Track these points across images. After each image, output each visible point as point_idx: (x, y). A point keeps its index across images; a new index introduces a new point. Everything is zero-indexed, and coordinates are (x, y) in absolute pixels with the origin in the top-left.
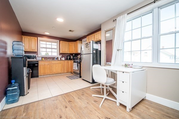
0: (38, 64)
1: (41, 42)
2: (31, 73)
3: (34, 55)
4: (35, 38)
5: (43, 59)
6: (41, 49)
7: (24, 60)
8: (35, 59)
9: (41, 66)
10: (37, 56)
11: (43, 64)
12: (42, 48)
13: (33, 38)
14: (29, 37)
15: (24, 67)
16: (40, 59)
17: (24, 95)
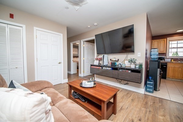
0: (166, 65)
1: (170, 43)
2: (162, 74)
3: (163, 56)
4: (164, 39)
5: (173, 60)
6: (170, 50)
7: (158, 63)
8: (163, 61)
9: (170, 68)
10: (165, 58)
11: (173, 67)
12: (171, 48)
13: (162, 40)
14: (158, 40)
15: (158, 68)
16: (169, 60)
17: (157, 91)
